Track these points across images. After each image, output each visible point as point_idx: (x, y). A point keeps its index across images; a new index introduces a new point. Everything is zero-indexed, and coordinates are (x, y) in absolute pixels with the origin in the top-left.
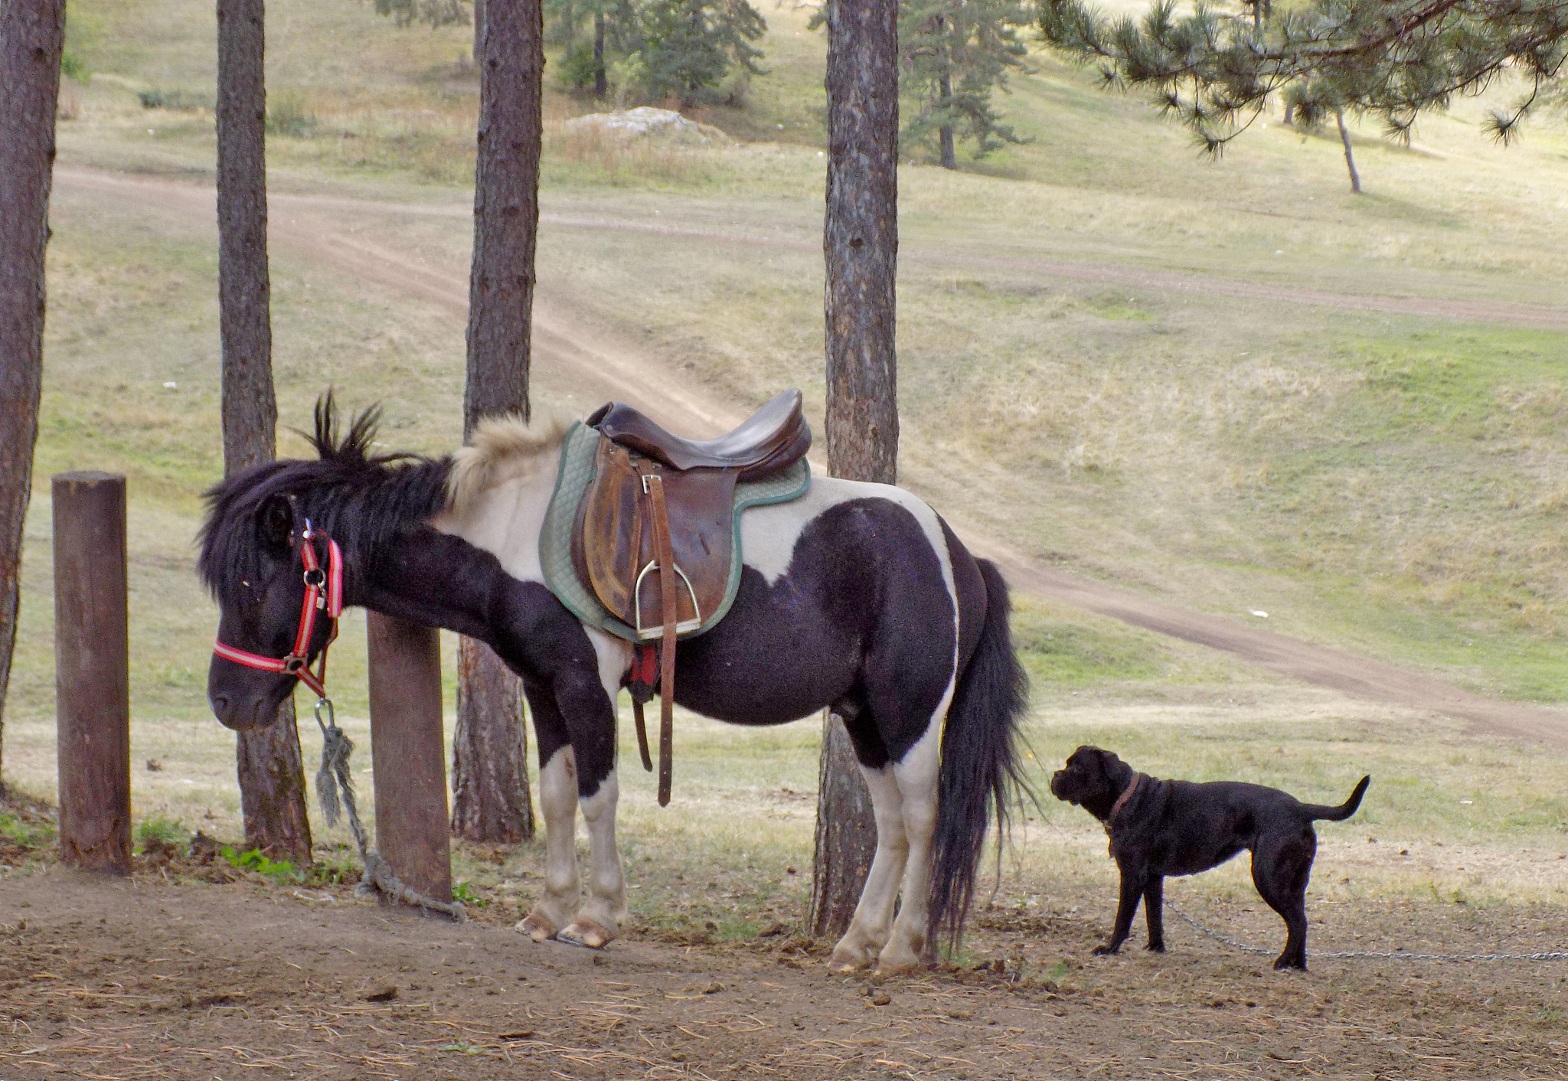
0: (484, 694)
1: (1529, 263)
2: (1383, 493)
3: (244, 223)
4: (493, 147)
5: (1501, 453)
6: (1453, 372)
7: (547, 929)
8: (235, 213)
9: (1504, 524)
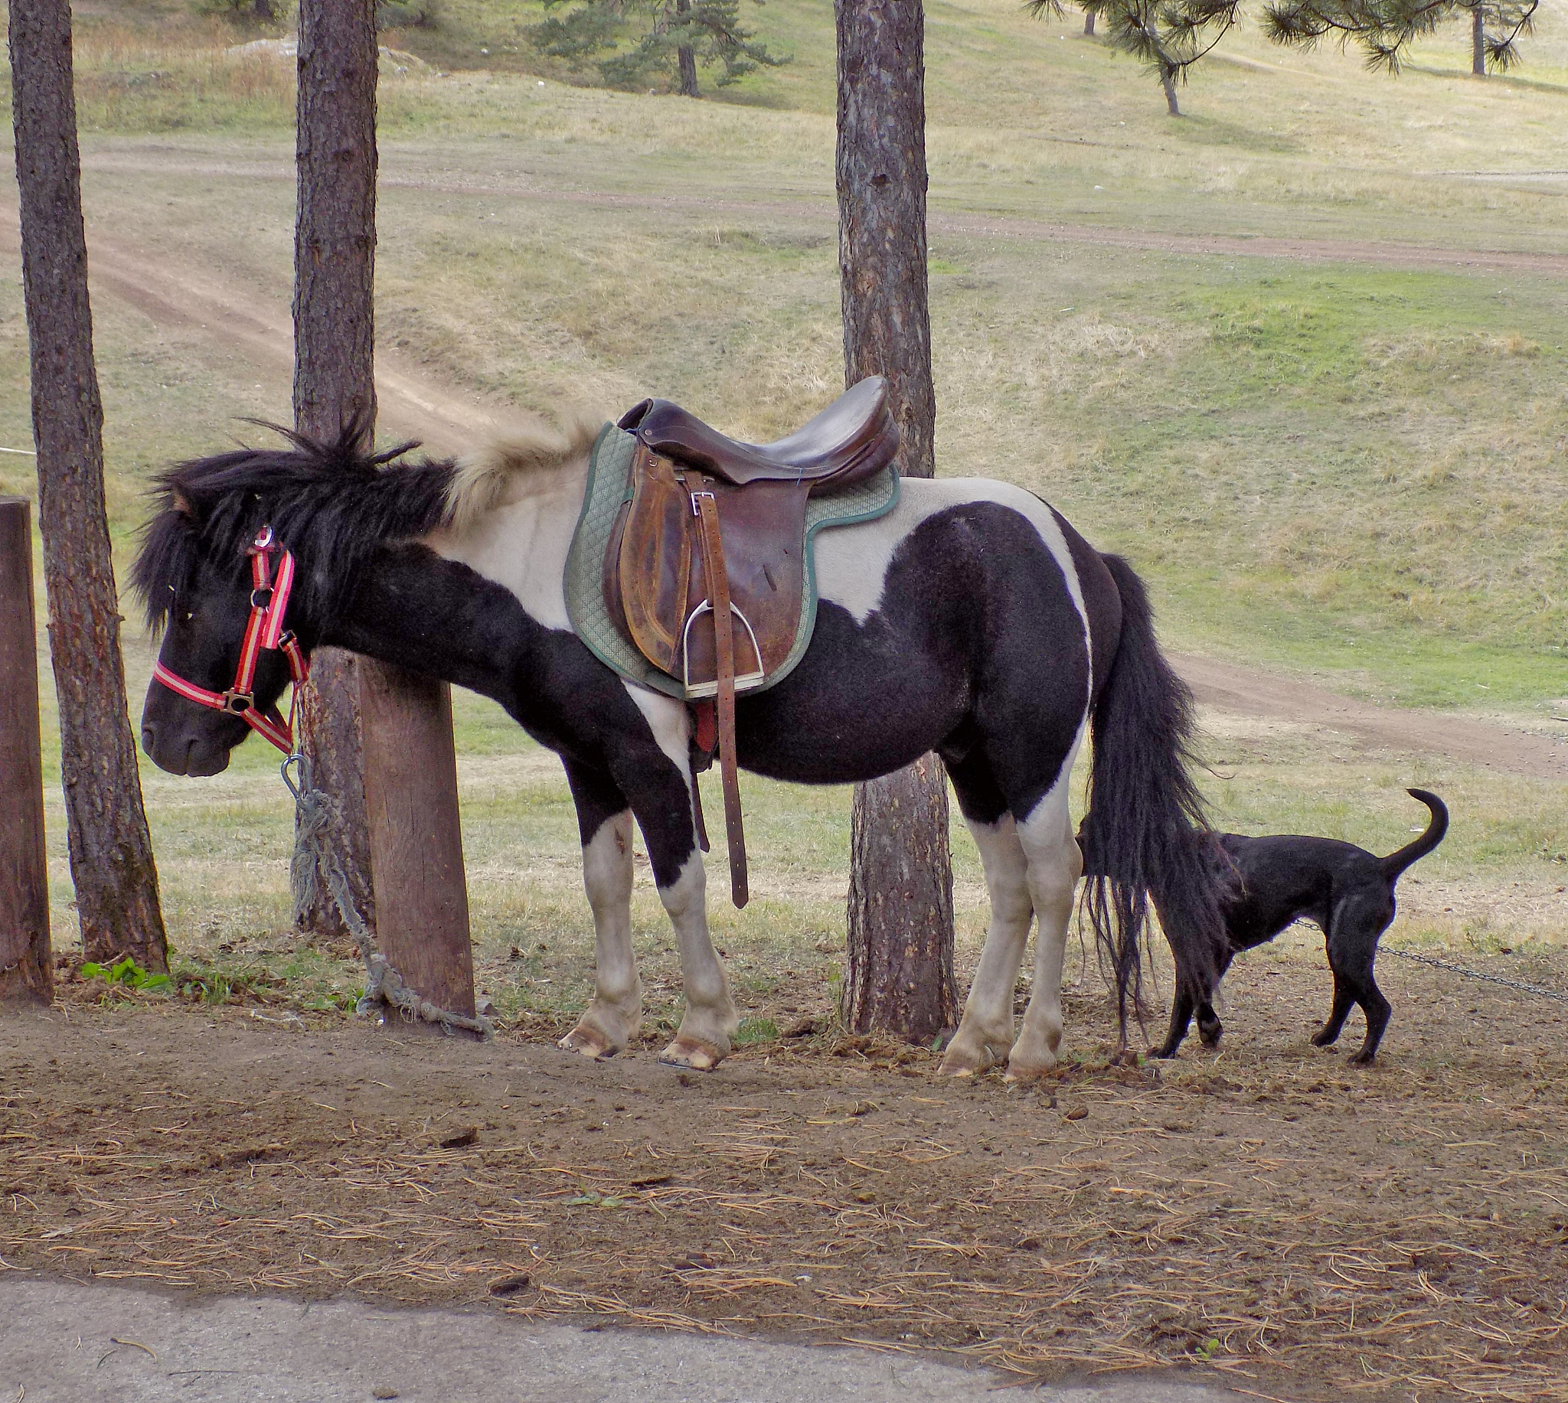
0: (334, 753)
1: (1387, 193)
2: (1239, 469)
3: (51, 177)
4: (319, 76)
5: (1372, 416)
6: (1311, 323)
7: (601, 1044)
8: (40, 164)
9: (1381, 501)
